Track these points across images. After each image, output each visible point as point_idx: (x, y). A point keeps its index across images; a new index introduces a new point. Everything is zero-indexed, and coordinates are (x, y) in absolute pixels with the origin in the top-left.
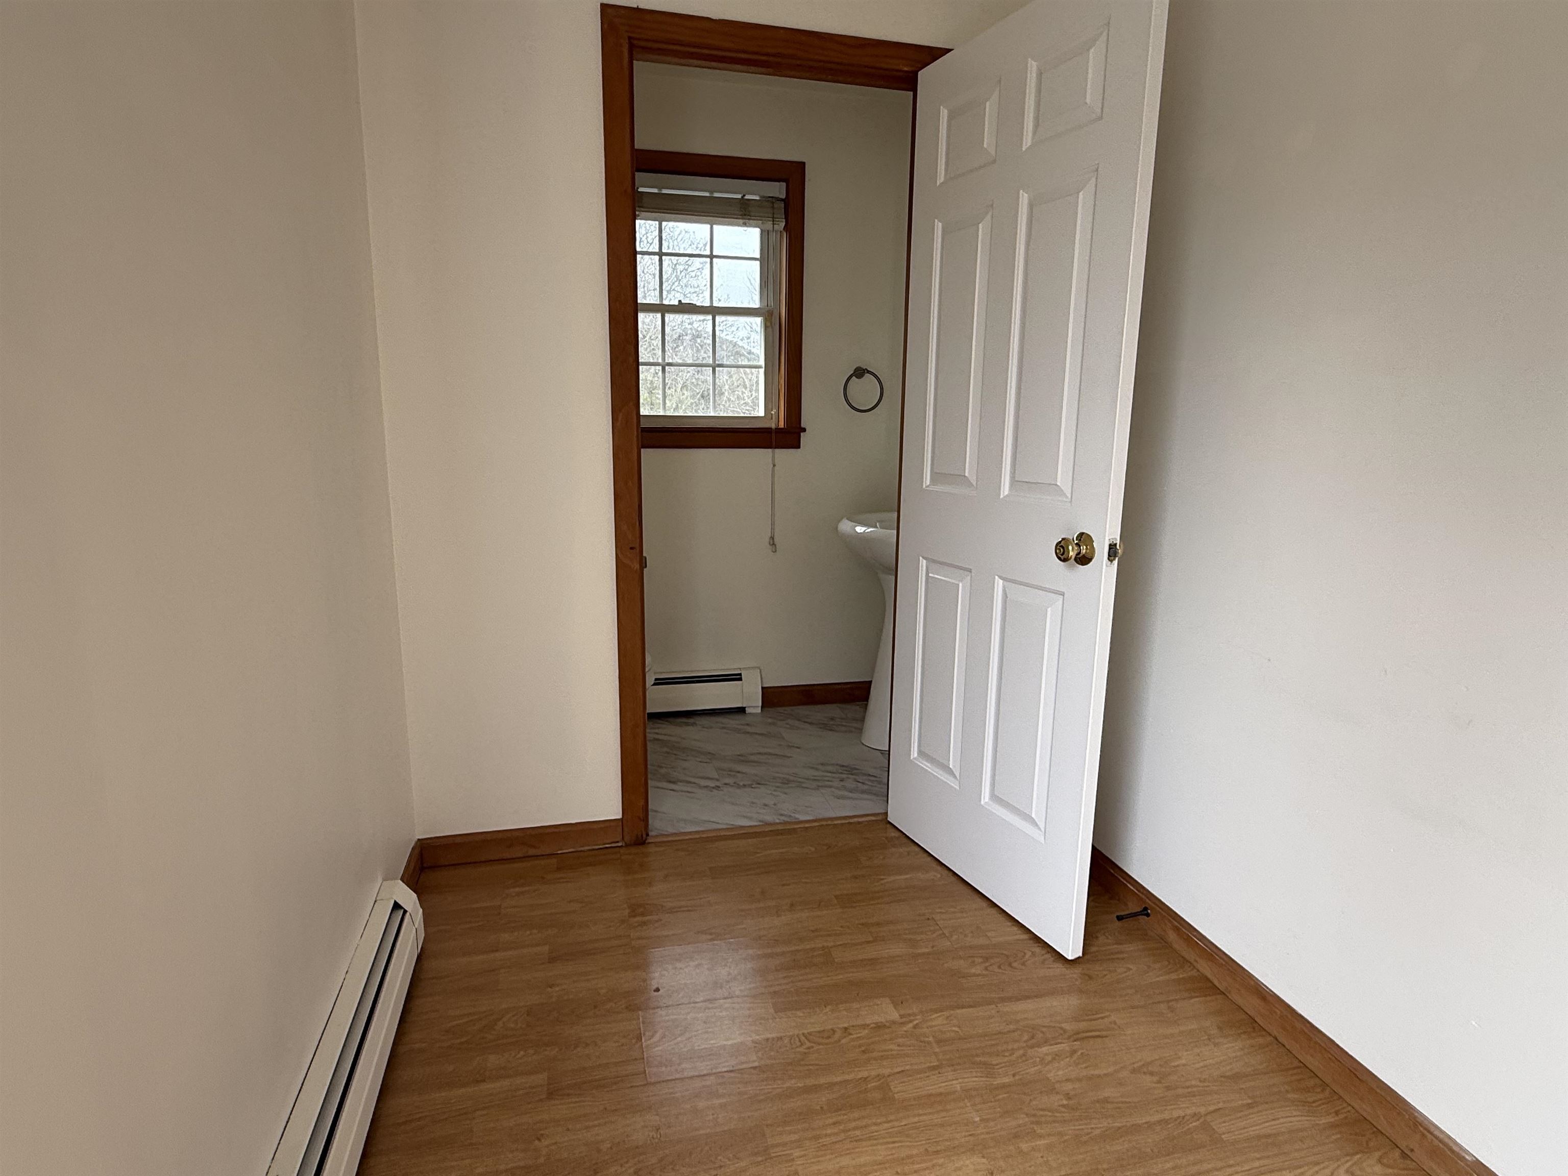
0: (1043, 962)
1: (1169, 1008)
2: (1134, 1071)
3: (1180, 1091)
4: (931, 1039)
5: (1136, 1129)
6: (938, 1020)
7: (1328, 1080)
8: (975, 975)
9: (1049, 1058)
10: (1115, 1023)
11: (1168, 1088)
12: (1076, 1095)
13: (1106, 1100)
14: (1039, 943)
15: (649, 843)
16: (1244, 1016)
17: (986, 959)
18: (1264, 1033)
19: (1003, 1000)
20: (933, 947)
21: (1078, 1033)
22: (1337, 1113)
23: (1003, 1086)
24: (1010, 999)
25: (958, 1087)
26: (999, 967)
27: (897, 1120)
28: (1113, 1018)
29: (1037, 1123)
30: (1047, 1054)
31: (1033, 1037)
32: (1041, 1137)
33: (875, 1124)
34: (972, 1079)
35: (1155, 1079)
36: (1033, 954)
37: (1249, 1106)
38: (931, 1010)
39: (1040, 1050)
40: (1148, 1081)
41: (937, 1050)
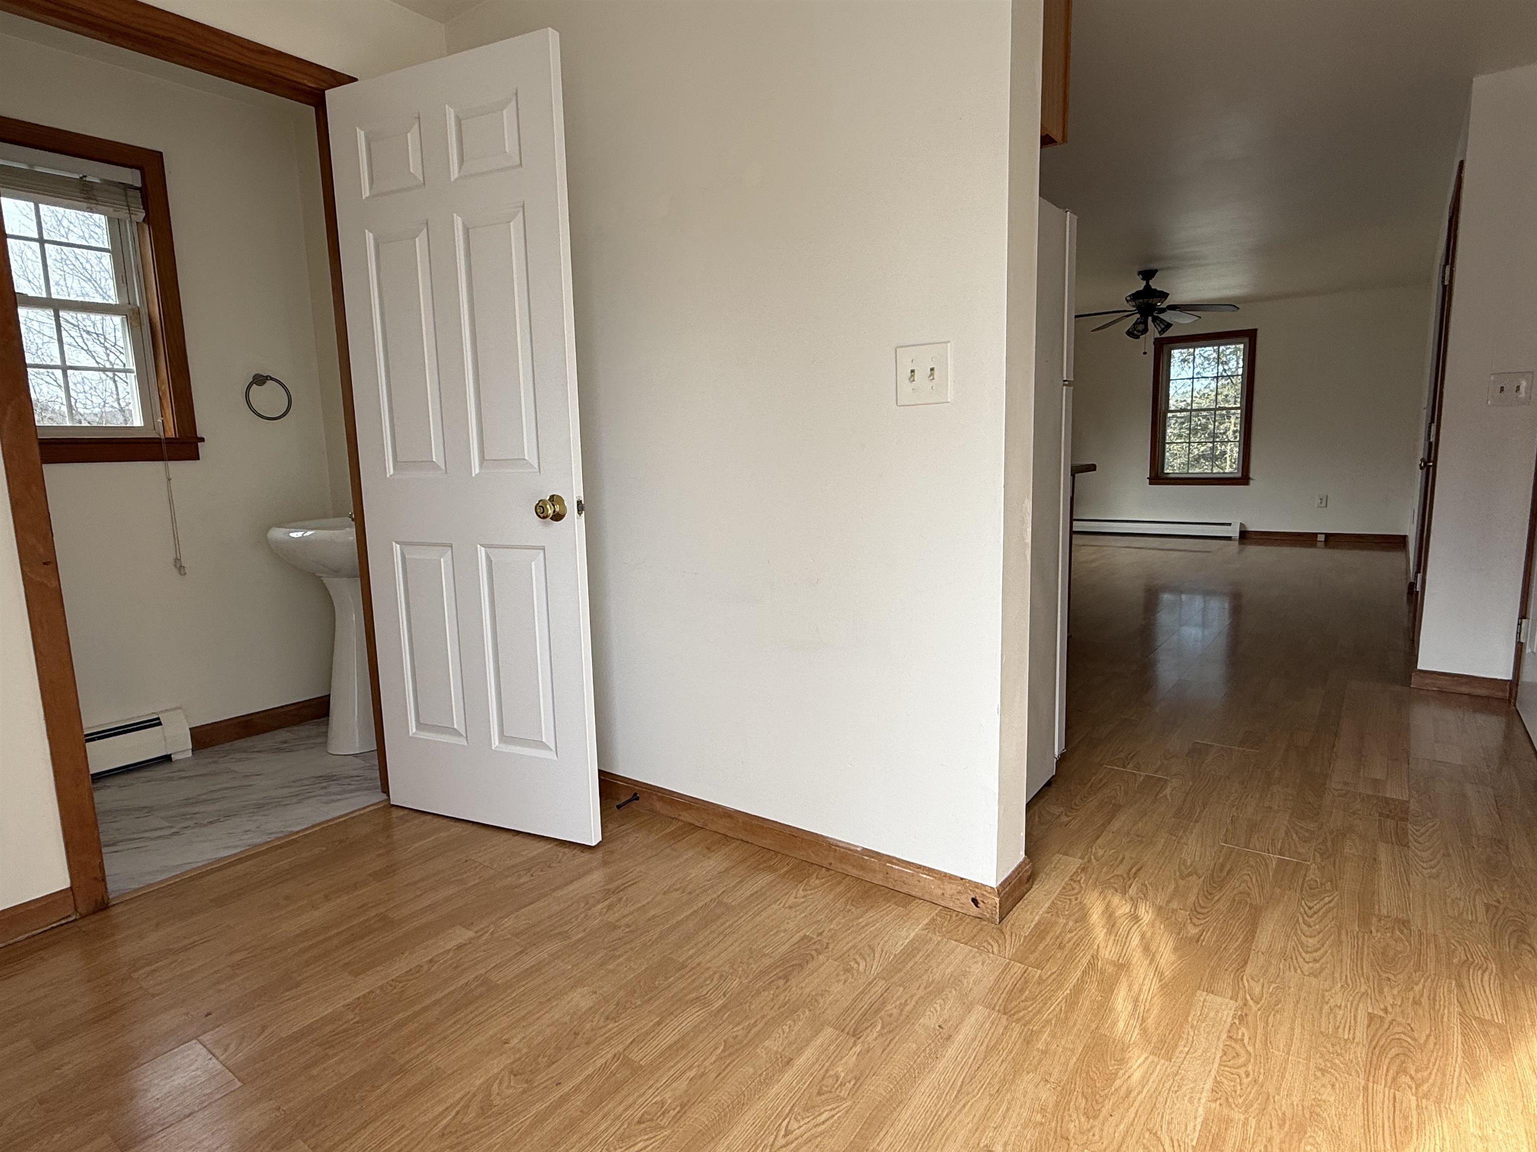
0: (574, 855)
1: (672, 849)
2: (665, 893)
3: (698, 892)
4: (509, 936)
5: (679, 923)
6: (508, 923)
7: (777, 849)
8: (524, 883)
9: (605, 910)
10: (641, 872)
11: (690, 893)
12: (633, 923)
13: (654, 917)
14: (565, 844)
15: (114, 905)
16: (720, 836)
17: (529, 870)
18: (733, 841)
19: (554, 890)
20: (480, 878)
21: (618, 888)
22: (788, 864)
23: (579, 940)
24: (558, 888)
25: (546, 956)
26: (542, 871)
27: (507, 996)
28: (638, 869)
29: (614, 950)
30: (602, 909)
31: (588, 903)
32: (619, 957)
33: (491, 1007)
34: (554, 946)
35: (679, 892)
36: (564, 854)
37: (741, 882)
38: (501, 918)
39: (596, 908)
40: (676, 895)
41: (518, 940)
